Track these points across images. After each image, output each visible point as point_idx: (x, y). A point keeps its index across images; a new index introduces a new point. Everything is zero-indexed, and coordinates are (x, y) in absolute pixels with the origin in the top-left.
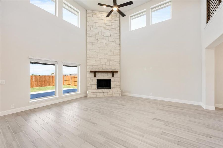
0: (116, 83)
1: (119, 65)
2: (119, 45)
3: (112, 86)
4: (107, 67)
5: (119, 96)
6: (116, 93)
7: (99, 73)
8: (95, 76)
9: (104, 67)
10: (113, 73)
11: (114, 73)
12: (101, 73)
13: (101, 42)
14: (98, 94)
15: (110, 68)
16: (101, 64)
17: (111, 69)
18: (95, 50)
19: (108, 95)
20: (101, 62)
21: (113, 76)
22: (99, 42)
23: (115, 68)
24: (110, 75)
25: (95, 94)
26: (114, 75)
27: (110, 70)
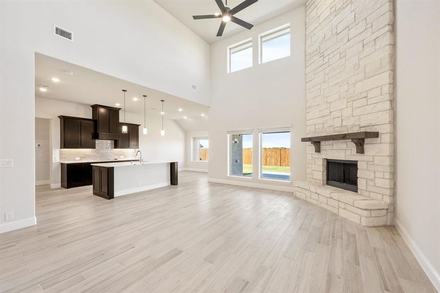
0: (372, 176)
1: (389, 107)
4: (344, 123)
7: (327, 142)
8: (318, 150)
9: (338, 123)
10: (360, 140)
11: (363, 140)
12: (331, 142)
13: (331, 55)
15: (353, 126)
16: (333, 116)
17: (356, 125)
20: (331, 112)
21: (361, 150)
22: (326, 60)
23: (369, 123)
26: (366, 146)
27: (354, 131)
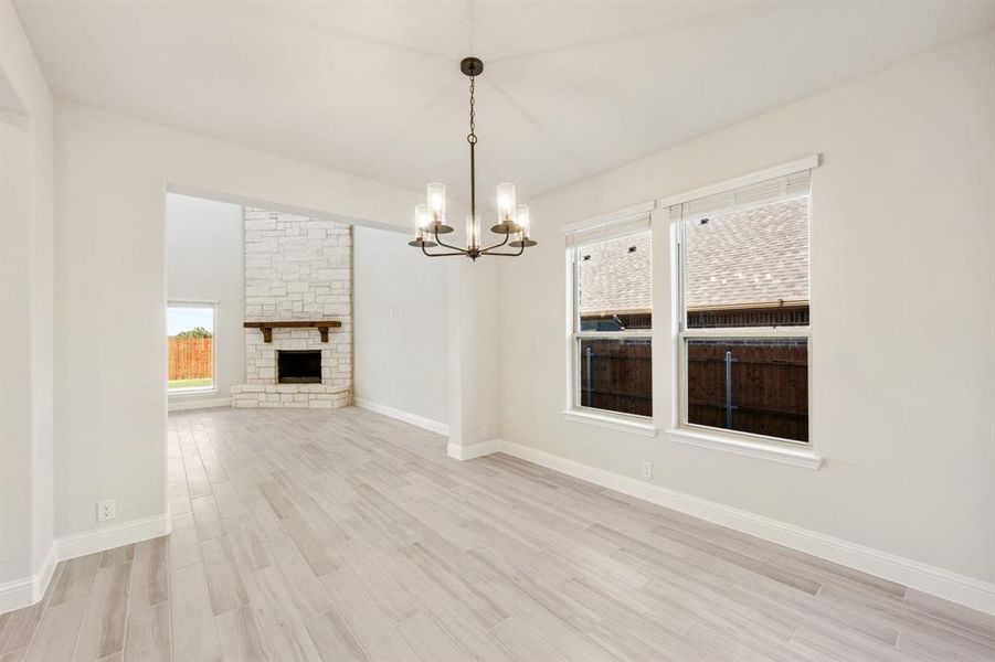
0: (336, 364)
1: (348, 300)
2: (348, 231)
3: (325, 373)
4: (306, 309)
5: (329, 406)
6: (319, 396)
7: (282, 330)
8: (268, 339)
9: (297, 307)
10: (325, 328)
11: (327, 329)
12: (288, 329)
13: (288, 225)
14: (262, 397)
15: (316, 313)
16: (289, 298)
18: (268, 256)
19: (294, 401)
20: (288, 293)
21: (325, 339)
22: (281, 226)
23: (332, 312)
24: (316, 334)
25: (256, 396)
26: (331, 336)
27: (318, 318)
